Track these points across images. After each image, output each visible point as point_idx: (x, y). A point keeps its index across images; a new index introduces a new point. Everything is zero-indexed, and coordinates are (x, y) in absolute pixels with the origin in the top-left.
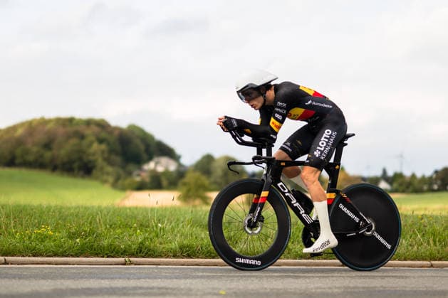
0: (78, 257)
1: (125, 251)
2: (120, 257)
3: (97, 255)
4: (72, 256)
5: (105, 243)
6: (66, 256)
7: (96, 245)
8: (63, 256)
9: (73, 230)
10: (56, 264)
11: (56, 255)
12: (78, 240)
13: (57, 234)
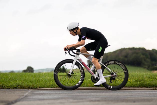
0: (139, 87)
1: (154, 86)
2: (152, 87)
3: (145, 87)
4: (137, 87)
5: (147, 83)
6: (135, 87)
7: (144, 84)
8: (134, 87)
9: (136, 79)
10: (132, 90)
11: (131, 87)
12: (138, 82)
13: (131, 81)
